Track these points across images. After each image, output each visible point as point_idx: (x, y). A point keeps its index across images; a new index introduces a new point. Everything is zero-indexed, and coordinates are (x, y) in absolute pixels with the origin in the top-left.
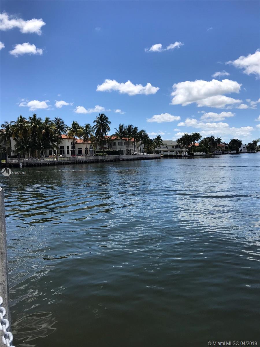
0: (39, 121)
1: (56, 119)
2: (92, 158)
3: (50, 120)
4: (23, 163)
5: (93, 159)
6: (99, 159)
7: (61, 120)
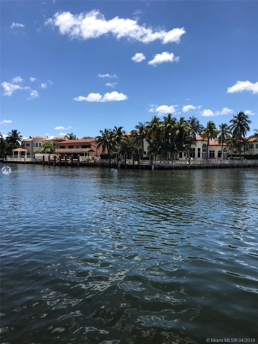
0: (174, 121)
1: (191, 118)
2: (227, 162)
3: (184, 120)
4: (155, 165)
5: (229, 163)
6: (235, 164)
7: (196, 120)
